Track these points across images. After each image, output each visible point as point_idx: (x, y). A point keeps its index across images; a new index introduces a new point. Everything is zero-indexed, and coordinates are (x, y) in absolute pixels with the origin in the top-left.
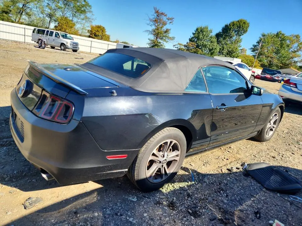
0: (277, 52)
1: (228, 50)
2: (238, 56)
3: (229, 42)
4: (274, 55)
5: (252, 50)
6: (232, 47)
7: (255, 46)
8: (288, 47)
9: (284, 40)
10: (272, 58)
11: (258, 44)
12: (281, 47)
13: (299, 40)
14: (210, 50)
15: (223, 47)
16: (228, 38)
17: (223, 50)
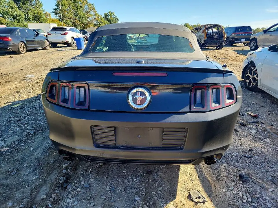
0: (76, 14)
1: (33, 15)
2: (46, 21)
3: (30, 7)
4: (74, 17)
5: (54, 13)
6: (36, 12)
7: (55, 9)
8: (82, 8)
9: (76, 2)
10: (74, 19)
11: (56, 7)
12: (77, 8)
13: (87, 2)
14: (15, 18)
15: (27, 13)
16: (28, 3)
17: (28, 16)
